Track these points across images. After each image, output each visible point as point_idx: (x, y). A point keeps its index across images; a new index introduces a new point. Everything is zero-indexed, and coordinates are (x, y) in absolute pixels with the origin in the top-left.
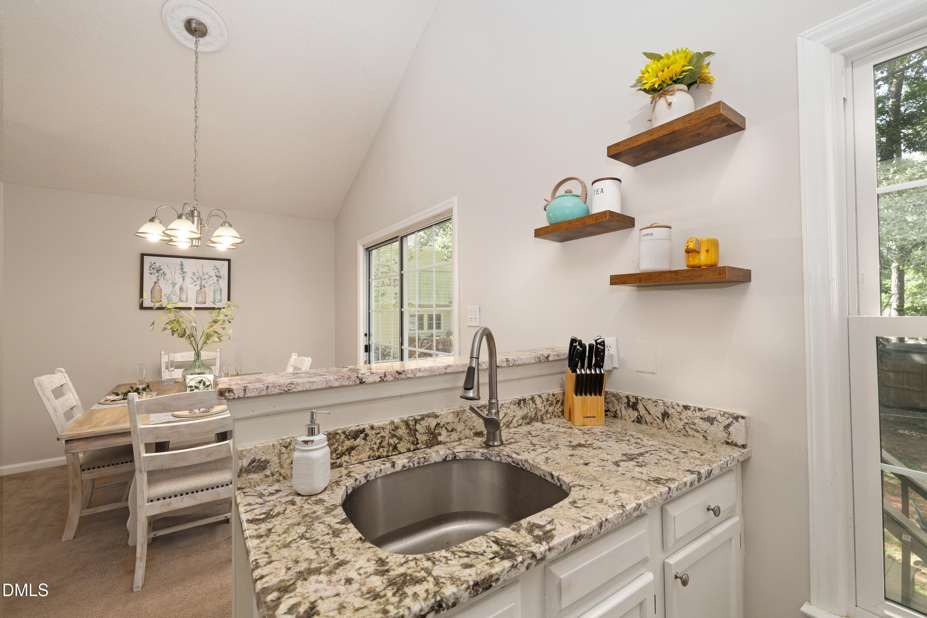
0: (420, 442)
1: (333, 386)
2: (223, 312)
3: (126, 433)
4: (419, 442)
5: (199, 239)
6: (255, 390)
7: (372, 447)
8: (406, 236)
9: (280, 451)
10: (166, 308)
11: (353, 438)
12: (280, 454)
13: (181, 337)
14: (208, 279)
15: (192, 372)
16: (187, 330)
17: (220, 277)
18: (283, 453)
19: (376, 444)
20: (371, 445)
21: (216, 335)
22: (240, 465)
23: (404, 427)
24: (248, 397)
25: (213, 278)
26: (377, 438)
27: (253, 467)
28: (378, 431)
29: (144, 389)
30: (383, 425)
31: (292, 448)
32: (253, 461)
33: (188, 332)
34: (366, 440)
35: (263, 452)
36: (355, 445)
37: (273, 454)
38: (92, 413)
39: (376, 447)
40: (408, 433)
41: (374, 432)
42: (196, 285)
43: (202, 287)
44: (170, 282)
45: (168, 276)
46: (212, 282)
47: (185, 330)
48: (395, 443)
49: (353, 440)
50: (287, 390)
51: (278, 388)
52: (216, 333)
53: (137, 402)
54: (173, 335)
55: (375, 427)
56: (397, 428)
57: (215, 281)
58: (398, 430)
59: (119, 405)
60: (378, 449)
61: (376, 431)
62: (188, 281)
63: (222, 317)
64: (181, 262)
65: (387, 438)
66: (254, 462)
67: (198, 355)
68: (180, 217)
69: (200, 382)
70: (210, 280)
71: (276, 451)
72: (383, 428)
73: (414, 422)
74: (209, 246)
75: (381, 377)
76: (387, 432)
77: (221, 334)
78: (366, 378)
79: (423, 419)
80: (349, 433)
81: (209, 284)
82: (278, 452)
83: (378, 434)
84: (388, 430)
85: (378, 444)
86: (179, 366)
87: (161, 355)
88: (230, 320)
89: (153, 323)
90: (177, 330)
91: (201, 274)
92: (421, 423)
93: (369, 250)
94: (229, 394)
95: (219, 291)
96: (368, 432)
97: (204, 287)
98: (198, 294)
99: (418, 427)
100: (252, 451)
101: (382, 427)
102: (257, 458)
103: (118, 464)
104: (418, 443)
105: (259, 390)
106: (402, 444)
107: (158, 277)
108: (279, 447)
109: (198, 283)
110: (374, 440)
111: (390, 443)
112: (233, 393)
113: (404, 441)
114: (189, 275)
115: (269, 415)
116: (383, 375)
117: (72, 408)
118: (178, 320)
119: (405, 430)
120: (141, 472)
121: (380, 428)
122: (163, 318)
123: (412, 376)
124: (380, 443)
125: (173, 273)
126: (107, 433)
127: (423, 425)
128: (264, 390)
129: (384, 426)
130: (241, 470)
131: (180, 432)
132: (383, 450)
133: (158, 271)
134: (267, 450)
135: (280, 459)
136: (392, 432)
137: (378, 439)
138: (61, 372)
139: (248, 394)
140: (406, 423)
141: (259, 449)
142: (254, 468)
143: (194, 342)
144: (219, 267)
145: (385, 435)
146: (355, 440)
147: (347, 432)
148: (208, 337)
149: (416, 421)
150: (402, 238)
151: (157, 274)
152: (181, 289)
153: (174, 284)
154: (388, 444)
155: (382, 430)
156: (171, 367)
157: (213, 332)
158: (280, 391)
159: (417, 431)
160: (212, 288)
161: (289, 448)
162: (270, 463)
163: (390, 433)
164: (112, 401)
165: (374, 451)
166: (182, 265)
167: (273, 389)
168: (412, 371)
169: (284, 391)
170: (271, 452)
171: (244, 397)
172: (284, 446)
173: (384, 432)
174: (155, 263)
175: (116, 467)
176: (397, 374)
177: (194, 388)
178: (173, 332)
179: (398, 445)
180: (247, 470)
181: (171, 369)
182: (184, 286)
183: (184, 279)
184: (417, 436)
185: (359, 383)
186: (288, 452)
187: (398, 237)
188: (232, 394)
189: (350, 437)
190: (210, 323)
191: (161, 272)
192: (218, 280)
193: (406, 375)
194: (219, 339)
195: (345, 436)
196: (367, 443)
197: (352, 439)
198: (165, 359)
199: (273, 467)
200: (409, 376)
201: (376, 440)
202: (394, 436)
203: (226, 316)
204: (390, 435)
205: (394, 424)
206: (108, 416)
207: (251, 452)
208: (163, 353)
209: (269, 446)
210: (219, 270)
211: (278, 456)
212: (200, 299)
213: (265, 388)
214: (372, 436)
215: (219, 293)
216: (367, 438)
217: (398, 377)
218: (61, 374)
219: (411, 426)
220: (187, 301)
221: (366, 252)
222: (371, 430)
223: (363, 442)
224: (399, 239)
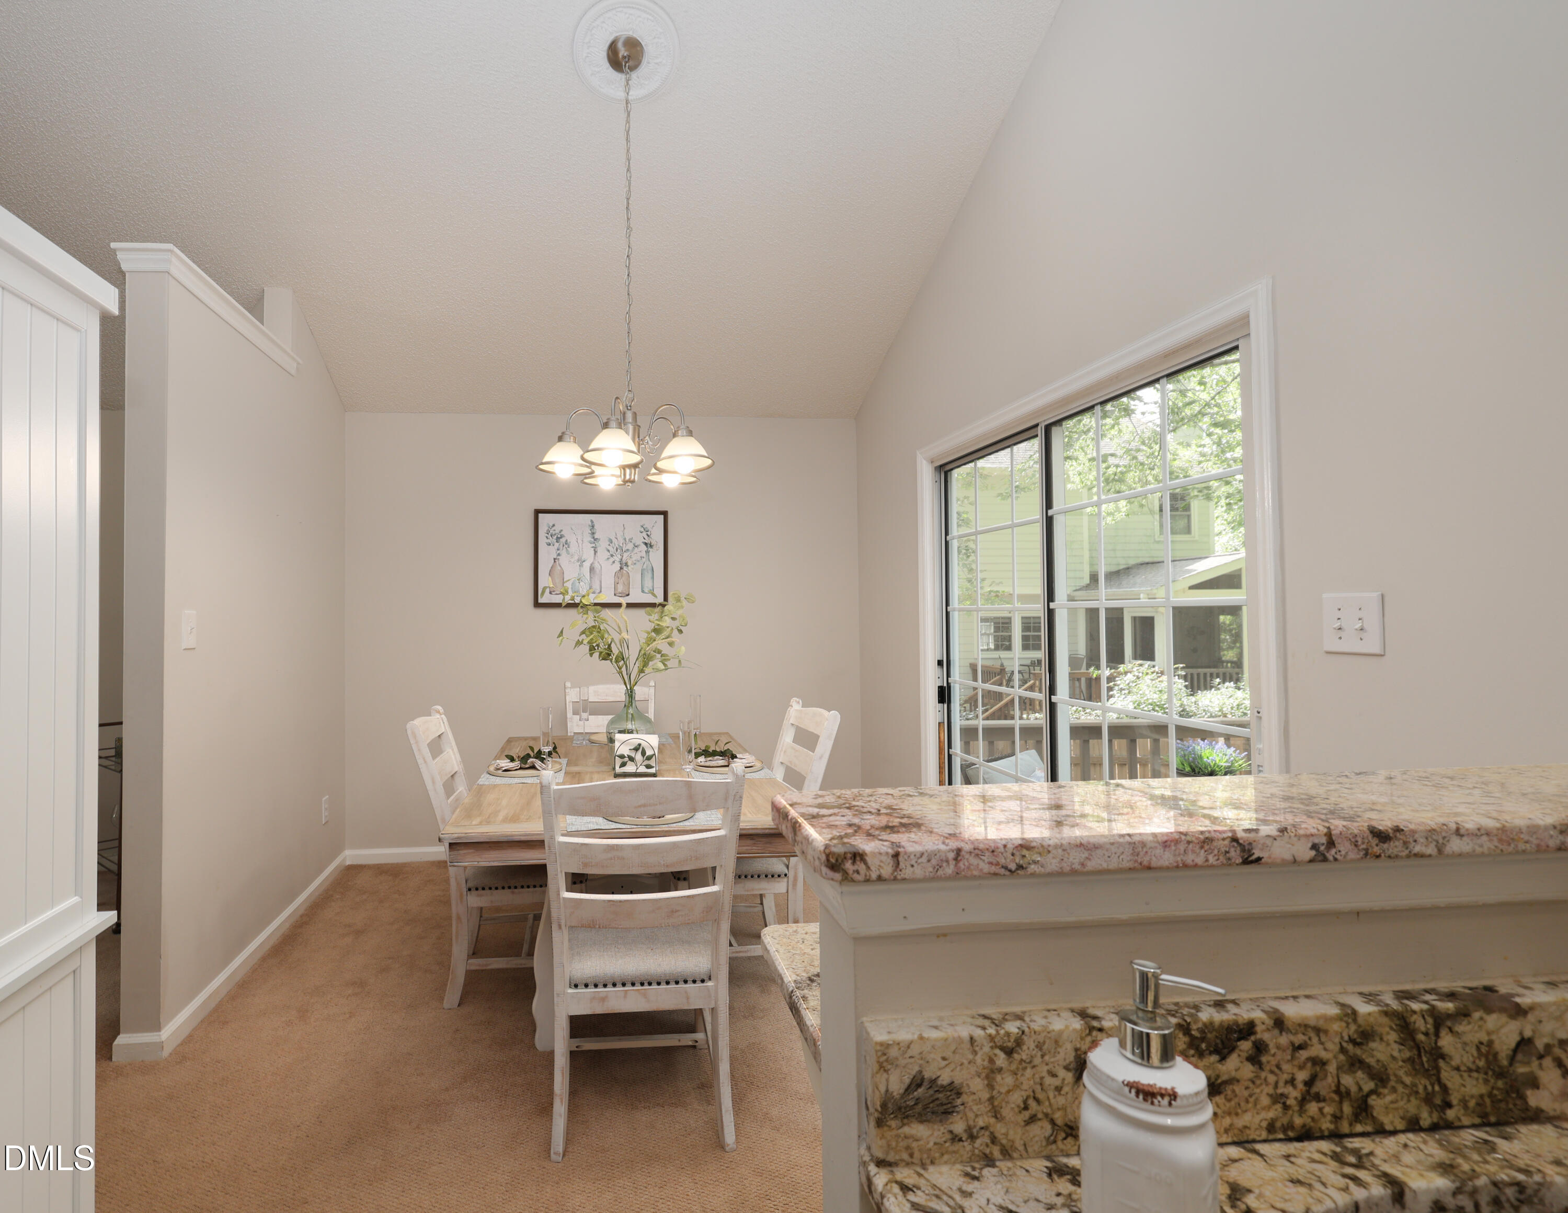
0: (1455, 1102)
1: (1153, 864)
2: (669, 611)
3: (537, 844)
4: (1454, 1099)
5: (635, 466)
6: (924, 859)
7: (1280, 1091)
8: (1059, 422)
9: (991, 1061)
10: (581, 605)
11: (1216, 1051)
12: (992, 1071)
13: (604, 659)
14: (632, 551)
15: (622, 727)
16: (613, 645)
17: (651, 546)
18: (1000, 1070)
19: (1294, 1086)
20: (1276, 1086)
21: (659, 656)
22: (883, 1089)
23: (1393, 1036)
24: (904, 879)
25: (640, 549)
26: (1296, 1063)
27: (918, 1100)
28: (1299, 1039)
29: (550, 754)
30: (1318, 1018)
31: (1024, 1057)
32: (917, 1082)
33: (615, 651)
34: (1260, 1066)
35: (944, 1059)
36: (1224, 1077)
37: (973, 1069)
38: (480, 792)
39: (1294, 1094)
40: (1410, 1060)
41: (1284, 1040)
42: (614, 562)
43: (623, 565)
44: (576, 558)
45: (573, 548)
46: (639, 555)
47: (609, 646)
48: (1360, 1089)
49: (1214, 1058)
50: (1013, 866)
51: (987, 857)
52: (659, 652)
53: (555, 791)
54: (591, 655)
55: (1288, 1024)
56: (1365, 1036)
57: (644, 554)
58: (1373, 1045)
59: (517, 780)
60: (1303, 1102)
61: (1292, 1038)
62: (602, 554)
63: (667, 622)
64: (592, 521)
65: (1332, 1068)
66: (919, 1086)
67: (630, 694)
68: (606, 426)
69: (636, 749)
70: (635, 552)
71: (979, 1059)
72: (1318, 1030)
73: (1430, 1020)
74: (650, 481)
75: (1314, 847)
76: (1333, 1046)
77: (667, 655)
78: (1264, 847)
79: (1467, 1015)
80: (1201, 1031)
81: (634, 559)
82: (986, 1063)
83: (1301, 1047)
84: (1337, 1040)
85: (1301, 1086)
86: (596, 709)
87: (565, 688)
88: (681, 628)
89: (562, 632)
90: (598, 645)
91: (621, 541)
92: (1460, 1028)
93: (944, 471)
94: (856, 867)
95: (650, 572)
96: (1266, 1037)
97: (626, 565)
98: (617, 580)
99: (1446, 1041)
100: (914, 1050)
101: (1312, 1023)
102: (927, 1075)
103: (516, 887)
104: (1449, 1105)
105: (934, 862)
106: (1389, 1098)
107: (558, 550)
108: (987, 1049)
109: (617, 558)
110: (1286, 1067)
111: (1343, 1089)
112: (866, 863)
113: (1394, 1090)
114: (603, 545)
115: (945, 935)
116: (1324, 840)
117: (452, 776)
118: (599, 627)
119: (1396, 1046)
120: (560, 927)
121: (1306, 1026)
122: (576, 622)
123: (1431, 850)
124: (1309, 1083)
125: (580, 541)
126: (505, 839)
127: (1467, 1038)
128: (947, 861)
129: (1321, 1024)
130: (884, 1105)
131: (623, 858)
132: (1321, 1110)
133: (558, 539)
134: (954, 1052)
135: (991, 1086)
136: (1350, 1047)
137: (1301, 1067)
138: (438, 712)
139: (907, 872)
140: (1402, 1023)
141: (933, 1047)
142: (920, 1106)
143: (624, 669)
144: (649, 527)
145: (1324, 1055)
146: (1223, 1059)
147: (1194, 1027)
148: (646, 659)
149: (1439, 1020)
150: (1048, 429)
151: (557, 545)
152: (592, 569)
153: (581, 562)
154: (1338, 1091)
155: (1312, 1034)
156: (584, 711)
157: (654, 651)
158: (993, 869)
159: (1443, 1056)
160: (639, 567)
161: (1016, 1056)
162: (964, 1098)
163: (1343, 1050)
164: (506, 771)
165: (1286, 1107)
166: (593, 526)
167: (974, 861)
168: (1431, 833)
169: (1006, 868)
170: (965, 1062)
171: (895, 879)
172: (1002, 1049)
173: (1322, 1043)
174: (554, 525)
175: (513, 893)
176: (1374, 841)
177: (626, 759)
178: (592, 649)
179: (1373, 1101)
180: (900, 1109)
181: (585, 715)
182: (596, 565)
183: (595, 552)
184: (1444, 1075)
185: (1239, 860)
186: (1013, 1067)
187: (1036, 426)
188: (861, 867)
189: (1203, 1046)
190: (648, 633)
191: (563, 540)
192: (647, 552)
193: (1405, 843)
194: (665, 665)
195: (1186, 1039)
196: (1263, 1075)
197: (1211, 1053)
198: (573, 695)
199: (971, 1109)
200: (1417, 849)
201: (1295, 1070)
202: (1355, 1064)
203: (673, 619)
204: (1342, 1057)
205: (1355, 1020)
206: (504, 802)
207: (910, 1053)
208: (568, 684)
209: (960, 1040)
210: (649, 533)
211: (987, 1077)
212: (620, 588)
213: (951, 856)
214: (1279, 1053)
215: (650, 575)
216: (1264, 1059)
217: (1377, 850)
218: (438, 716)
219: (1421, 1037)
220: (601, 592)
221: (938, 475)
222: (1276, 1032)
223: (1248, 1070)
224: (1040, 431)
